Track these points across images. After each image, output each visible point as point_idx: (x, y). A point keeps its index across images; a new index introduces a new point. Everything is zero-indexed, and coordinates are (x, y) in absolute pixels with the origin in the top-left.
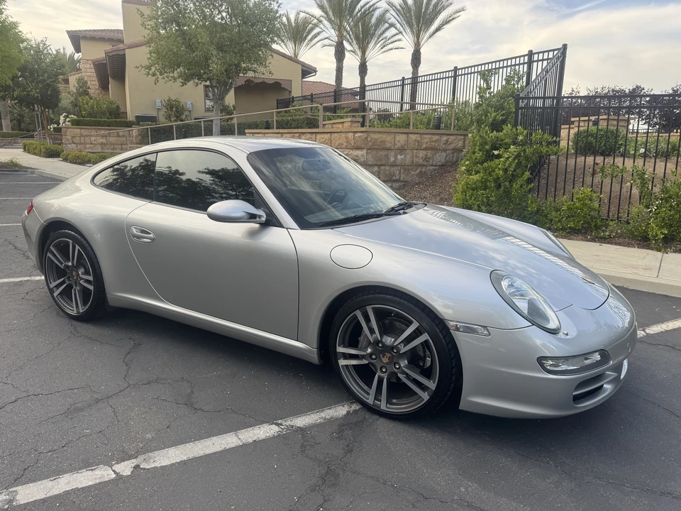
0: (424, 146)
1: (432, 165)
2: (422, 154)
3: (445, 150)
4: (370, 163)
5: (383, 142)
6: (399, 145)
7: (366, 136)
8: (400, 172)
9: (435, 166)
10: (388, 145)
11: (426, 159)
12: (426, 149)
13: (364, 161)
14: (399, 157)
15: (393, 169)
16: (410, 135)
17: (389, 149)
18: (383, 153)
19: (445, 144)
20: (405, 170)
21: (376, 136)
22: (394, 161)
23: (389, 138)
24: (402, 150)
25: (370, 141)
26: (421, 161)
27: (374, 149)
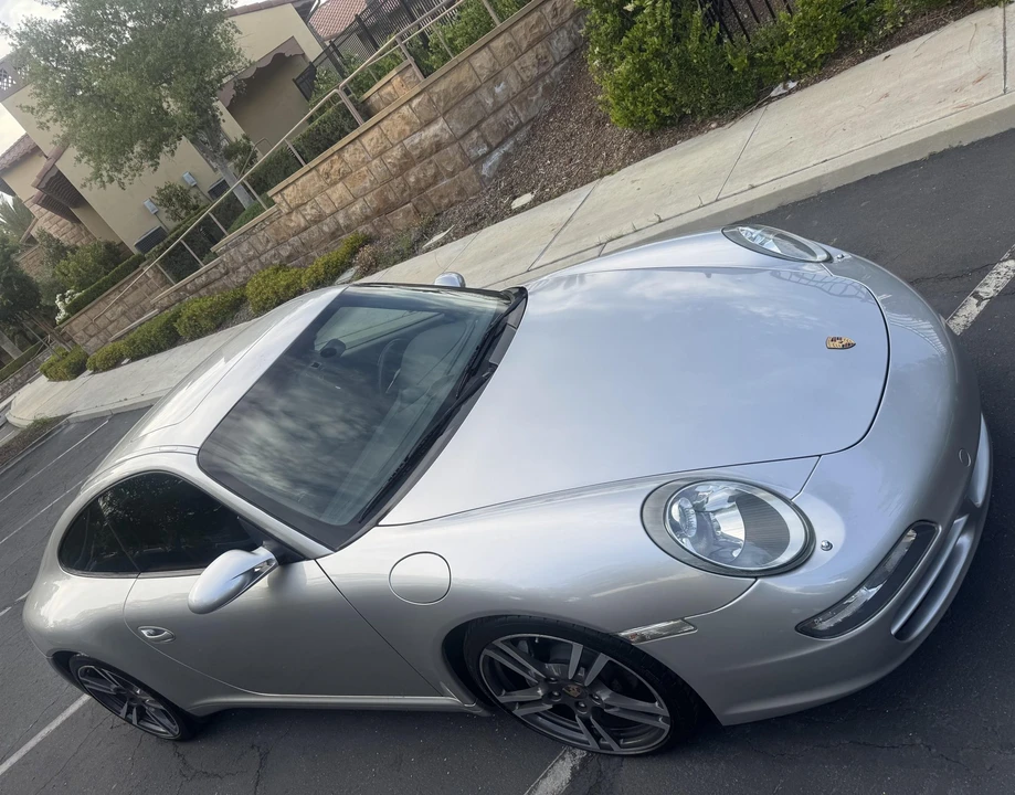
0: (524, 45)
1: (556, 64)
2: (529, 58)
3: (561, 26)
4: (460, 133)
5: (459, 85)
6: (485, 73)
7: (427, 97)
8: (514, 111)
9: (562, 60)
10: (470, 85)
11: (541, 61)
12: (530, 47)
13: (451, 136)
14: (498, 90)
15: (500, 114)
16: (493, 44)
17: (474, 91)
18: (470, 102)
19: (555, 16)
20: (520, 103)
21: (442, 86)
22: (494, 104)
23: (463, 73)
24: (495, 77)
25: (439, 100)
26: (535, 72)
27: (453, 107)
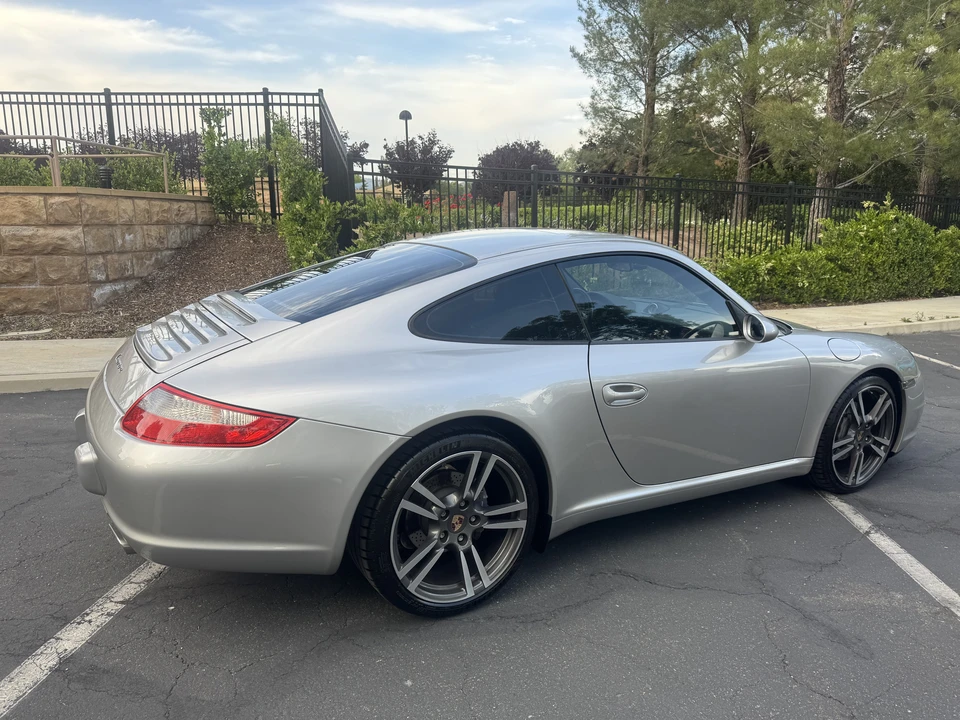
0: (155, 219)
1: (167, 249)
2: (154, 231)
3: (178, 224)
4: (91, 250)
5: (104, 212)
6: (126, 218)
7: (77, 202)
8: (132, 263)
9: (172, 249)
10: (112, 218)
11: (161, 240)
12: (157, 223)
13: (81, 248)
14: (128, 237)
15: (124, 257)
16: (137, 201)
17: (111, 225)
18: (106, 231)
19: (177, 215)
20: (138, 259)
21: (93, 202)
22: (123, 245)
23: (110, 205)
24: (129, 226)
25: (87, 210)
26: (155, 244)
27: (92, 225)
